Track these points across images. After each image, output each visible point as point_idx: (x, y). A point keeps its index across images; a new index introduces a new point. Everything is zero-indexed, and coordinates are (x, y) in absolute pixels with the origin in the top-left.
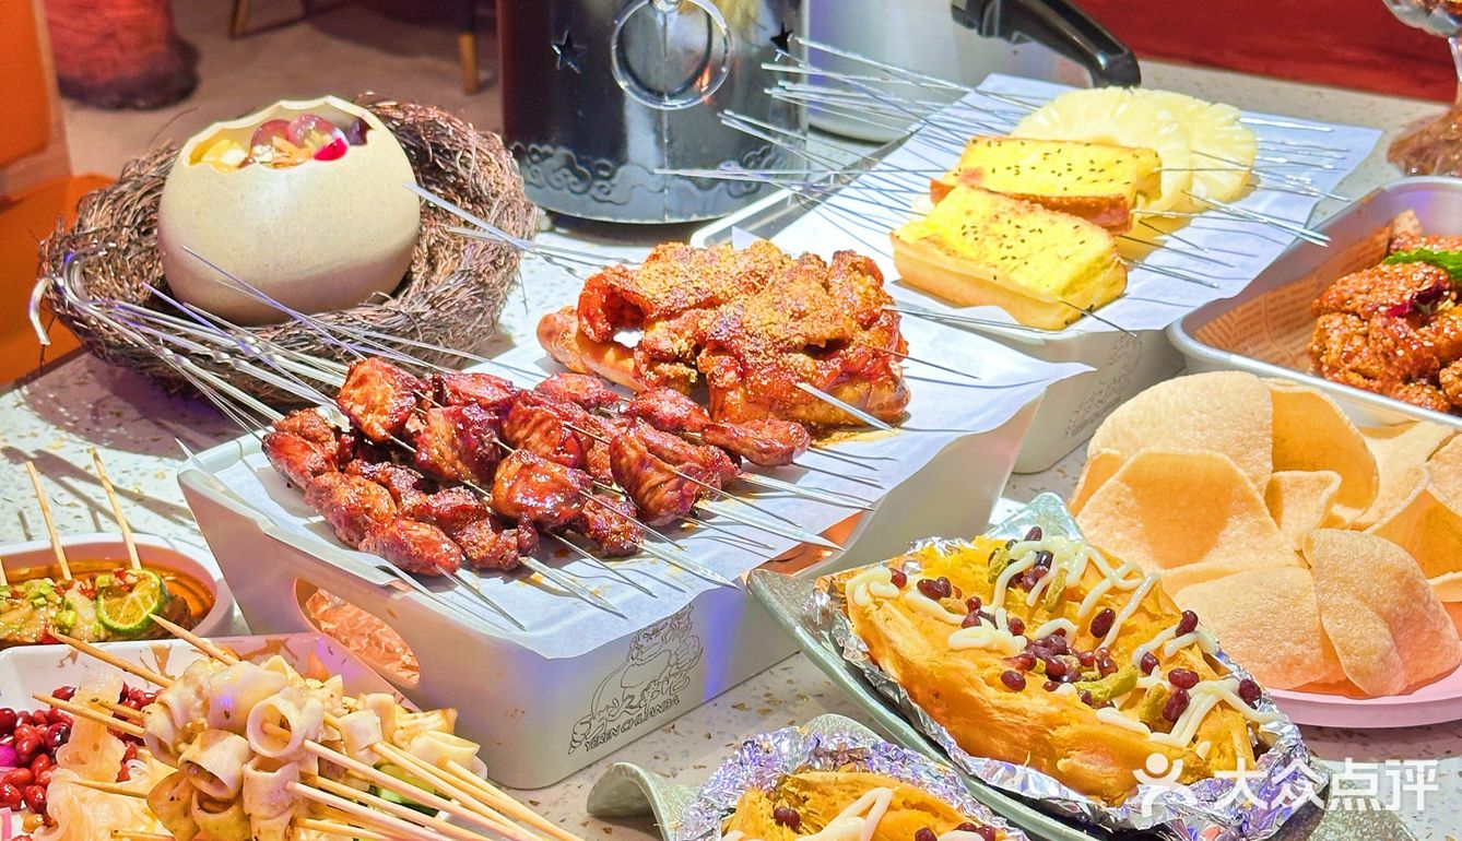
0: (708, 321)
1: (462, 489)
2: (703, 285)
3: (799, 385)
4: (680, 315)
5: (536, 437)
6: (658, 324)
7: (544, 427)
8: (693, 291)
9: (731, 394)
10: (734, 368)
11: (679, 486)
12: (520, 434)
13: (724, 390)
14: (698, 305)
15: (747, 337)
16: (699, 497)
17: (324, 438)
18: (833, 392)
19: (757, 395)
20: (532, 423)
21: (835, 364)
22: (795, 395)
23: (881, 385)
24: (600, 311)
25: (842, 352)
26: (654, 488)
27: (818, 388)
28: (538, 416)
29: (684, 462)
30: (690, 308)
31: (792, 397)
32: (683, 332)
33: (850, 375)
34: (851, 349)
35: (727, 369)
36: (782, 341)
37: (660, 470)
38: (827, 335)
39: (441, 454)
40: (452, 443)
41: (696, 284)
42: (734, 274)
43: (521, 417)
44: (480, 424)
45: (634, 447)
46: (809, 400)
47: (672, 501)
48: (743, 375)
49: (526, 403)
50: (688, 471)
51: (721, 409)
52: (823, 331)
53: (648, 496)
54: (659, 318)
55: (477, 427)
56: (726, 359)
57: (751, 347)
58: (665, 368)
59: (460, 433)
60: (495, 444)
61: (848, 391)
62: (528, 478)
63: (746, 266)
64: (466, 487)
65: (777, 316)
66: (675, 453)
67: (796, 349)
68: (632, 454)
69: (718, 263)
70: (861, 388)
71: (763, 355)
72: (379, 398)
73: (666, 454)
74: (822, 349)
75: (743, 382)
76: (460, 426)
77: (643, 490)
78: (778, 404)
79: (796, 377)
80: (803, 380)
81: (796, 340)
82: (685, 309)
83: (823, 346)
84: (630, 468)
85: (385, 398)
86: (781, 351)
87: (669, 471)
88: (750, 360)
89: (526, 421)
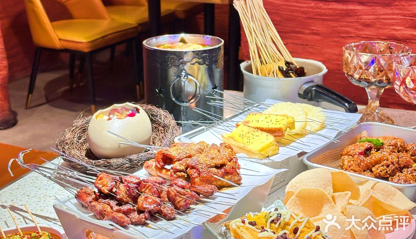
0: (189, 161)
1: (129, 204)
2: (188, 152)
3: (214, 176)
4: (182, 160)
5: (147, 191)
7: (149, 188)
8: (185, 154)
9: (196, 179)
10: (197, 172)
11: (185, 201)
12: (143, 190)
13: (195, 178)
14: (186, 157)
15: (200, 164)
16: (190, 204)
17: (91, 194)
18: (223, 177)
19: (203, 179)
20: (146, 187)
21: (223, 170)
22: (213, 179)
23: (235, 176)
24: (161, 160)
25: (224, 167)
26: (179, 202)
27: (219, 176)
28: (148, 185)
29: (186, 195)
30: (185, 158)
31: (212, 179)
32: (183, 164)
33: (227, 173)
34: (226, 166)
35: (195, 173)
36: (209, 165)
37: (180, 197)
38: (220, 163)
39: (123, 196)
40: (126, 193)
41: (186, 152)
42: (195, 149)
43: (143, 186)
44: (133, 187)
45: (173, 192)
46: (216, 180)
47: (184, 205)
48: (199, 174)
49: (144, 182)
50: (187, 197)
51: (194, 183)
53: (177, 204)
54: (176, 161)
55: (132, 188)
56: (195, 170)
57: (201, 167)
58: (178, 173)
59: (128, 190)
60: (137, 193)
61: (226, 177)
62: (146, 200)
63: (198, 147)
64: (130, 204)
65: (207, 159)
66: (184, 193)
67: (212, 167)
69: (191, 147)
70: (230, 176)
71: (204, 169)
72: (106, 183)
73: (181, 193)
74: (219, 167)
75: (199, 176)
76: (128, 188)
77: (176, 202)
78: (208, 181)
79: (213, 174)
80: (215, 175)
81: (212, 164)
82: (183, 158)
83: (219, 166)
84: (172, 197)
86: (209, 167)
87: (183, 197)
88: (201, 170)
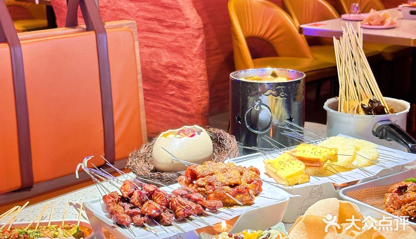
0: (211, 179)
1: (138, 208)
2: (211, 170)
3: (226, 193)
4: (205, 176)
5: (158, 199)
6: (200, 178)
7: (160, 197)
8: (208, 171)
9: (211, 195)
10: (212, 189)
11: (184, 211)
12: (155, 198)
13: (209, 194)
14: (209, 175)
15: (216, 182)
16: (191, 215)
18: (234, 196)
19: (216, 195)
20: (158, 196)
21: (235, 189)
22: (225, 196)
23: (246, 195)
24: (189, 175)
25: (237, 187)
26: (178, 211)
27: (230, 194)
28: (159, 194)
29: (186, 205)
30: (208, 175)
31: (224, 196)
32: (205, 181)
33: (239, 192)
34: (239, 186)
35: (210, 189)
36: (224, 183)
37: (180, 207)
38: (234, 182)
39: (135, 201)
40: (138, 198)
41: (209, 170)
42: (220, 169)
43: (156, 194)
44: (144, 194)
45: (175, 201)
46: (229, 198)
47: (182, 214)
48: (214, 190)
49: (157, 191)
50: (186, 208)
51: (208, 198)
52: (233, 181)
53: (177, 213)
54: (200, 177)
56: (210, 187)
57: (216, 184)
58: (199, 188)
59: (140, 196)
60: (147, 199)
61: (238, 196)
63: (224, 167)
65: (225, 178)
66: (184, 203)
67: (226, 185)
68: (175, 203)
69: (217, 166)
70: (241, 196)
71: (219, 186)
72: (127, 188)
73: (182, 203)
74: (233, 186)
75: (213, 192)
76: (140, 194)
77: (176, 211)
78: (219, 197)
79: (226, 192)
80: (227, 193)
81: (227, 183)
82: (206, 175)
83: (233, 185)
84: (174, 206)
85: (128, 188)
86: (223, 185)
87: (182, 207)
88: (216, 187)
89: (156, 195)
